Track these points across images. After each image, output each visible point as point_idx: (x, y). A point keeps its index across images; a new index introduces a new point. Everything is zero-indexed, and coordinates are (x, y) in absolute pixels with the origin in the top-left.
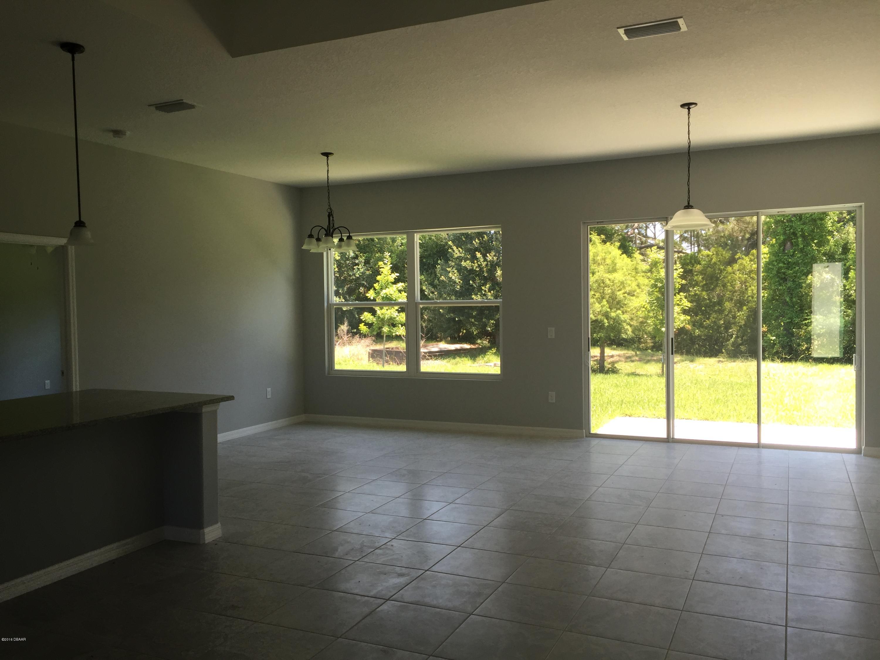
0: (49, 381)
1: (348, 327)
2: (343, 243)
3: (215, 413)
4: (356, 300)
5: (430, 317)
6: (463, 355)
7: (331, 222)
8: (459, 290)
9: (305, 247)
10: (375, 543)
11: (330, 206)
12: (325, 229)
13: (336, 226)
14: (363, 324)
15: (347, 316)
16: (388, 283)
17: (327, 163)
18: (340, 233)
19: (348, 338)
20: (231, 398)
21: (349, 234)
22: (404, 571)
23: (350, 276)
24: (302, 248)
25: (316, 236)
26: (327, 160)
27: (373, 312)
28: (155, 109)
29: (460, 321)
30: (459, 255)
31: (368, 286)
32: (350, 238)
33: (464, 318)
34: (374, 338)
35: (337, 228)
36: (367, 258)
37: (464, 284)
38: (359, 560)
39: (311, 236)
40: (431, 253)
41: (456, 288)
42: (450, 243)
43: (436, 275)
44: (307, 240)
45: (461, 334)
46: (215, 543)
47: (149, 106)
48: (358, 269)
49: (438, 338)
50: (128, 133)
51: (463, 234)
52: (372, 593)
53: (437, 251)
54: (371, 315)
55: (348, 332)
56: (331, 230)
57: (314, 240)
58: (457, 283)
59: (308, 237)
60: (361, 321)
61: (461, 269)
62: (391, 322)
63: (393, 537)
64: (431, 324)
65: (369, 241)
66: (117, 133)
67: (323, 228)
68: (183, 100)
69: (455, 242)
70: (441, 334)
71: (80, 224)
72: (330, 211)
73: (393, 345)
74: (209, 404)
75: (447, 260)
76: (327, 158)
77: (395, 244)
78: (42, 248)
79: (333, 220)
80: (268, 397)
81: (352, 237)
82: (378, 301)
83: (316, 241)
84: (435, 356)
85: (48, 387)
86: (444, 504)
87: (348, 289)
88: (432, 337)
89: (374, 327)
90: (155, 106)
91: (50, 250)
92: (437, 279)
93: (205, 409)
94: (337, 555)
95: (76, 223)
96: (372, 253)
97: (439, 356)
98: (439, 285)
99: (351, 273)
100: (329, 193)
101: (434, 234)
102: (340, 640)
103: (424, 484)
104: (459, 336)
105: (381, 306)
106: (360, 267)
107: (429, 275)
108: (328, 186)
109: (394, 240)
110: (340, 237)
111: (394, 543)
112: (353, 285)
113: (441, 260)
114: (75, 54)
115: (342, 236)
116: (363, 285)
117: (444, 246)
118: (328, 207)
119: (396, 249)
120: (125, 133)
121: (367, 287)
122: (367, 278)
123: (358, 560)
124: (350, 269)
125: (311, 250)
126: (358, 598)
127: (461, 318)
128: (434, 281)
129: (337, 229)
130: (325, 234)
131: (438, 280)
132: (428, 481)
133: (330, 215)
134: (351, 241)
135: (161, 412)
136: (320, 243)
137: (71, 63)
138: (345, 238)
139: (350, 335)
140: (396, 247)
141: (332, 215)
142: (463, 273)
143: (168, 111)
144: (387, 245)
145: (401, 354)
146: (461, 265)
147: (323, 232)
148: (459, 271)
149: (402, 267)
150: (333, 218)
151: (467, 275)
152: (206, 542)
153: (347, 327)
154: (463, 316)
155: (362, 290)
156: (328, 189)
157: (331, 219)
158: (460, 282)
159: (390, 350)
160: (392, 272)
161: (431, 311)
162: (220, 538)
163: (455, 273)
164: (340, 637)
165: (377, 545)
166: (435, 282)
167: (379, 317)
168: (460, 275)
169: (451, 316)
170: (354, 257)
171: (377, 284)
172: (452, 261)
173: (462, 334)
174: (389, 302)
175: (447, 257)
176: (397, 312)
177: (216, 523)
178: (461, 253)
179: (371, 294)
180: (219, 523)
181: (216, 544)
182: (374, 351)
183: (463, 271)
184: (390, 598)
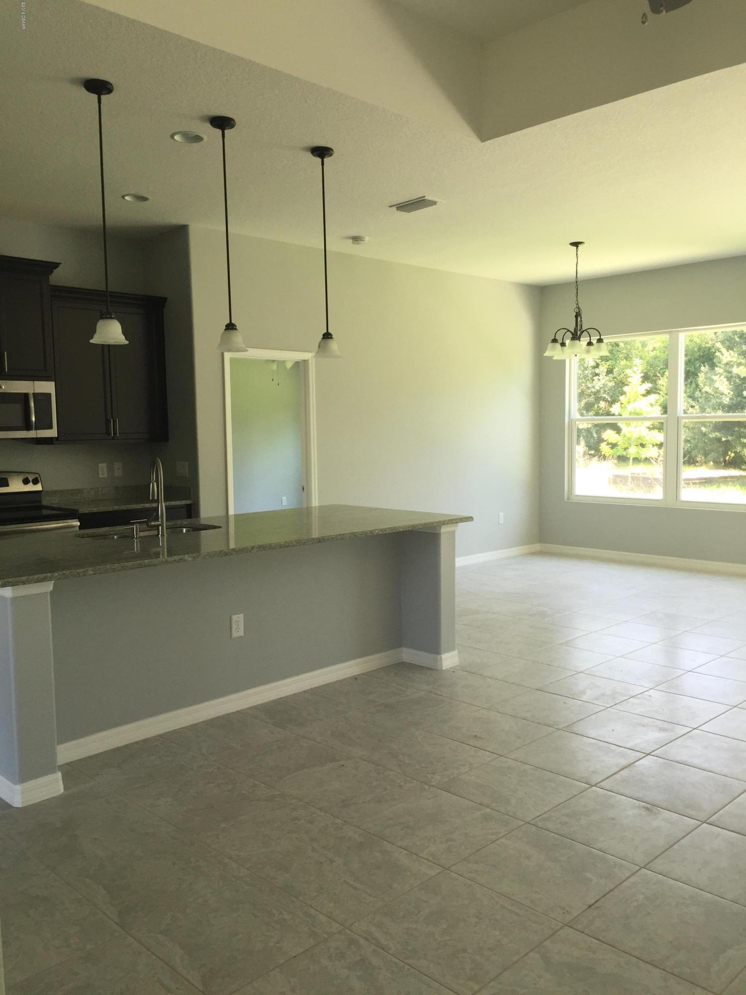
0: (285, 498)
1: (585, 448)
2: (592, 348)
3: (453, 534)
4: (594, 415)
5: (688, 436)
6: (730, 484)
7: (579, 323)
8: (728, 403)
9: (547, 354)
10: (630, 690)
11: (578, 304)
12: (571, 332)
13: (584, 328)
14: (605, 443)
15: (583, 435)
16: (637, 396)
17: (577, 254)
18: (589, 336)
19: (584, 460)
20: (470, 519)
21: (600, 336)
22: (666, 725)
23: (589, 388)
24: (544, 355)
25: (560, 341)
26: (577, 251)
27: (618, 430)
28: (396, 208)
29: (727, 441)
30: (729, 359)
31: (610, 400)
32: (600, 341)
33: (734, 437)
34: (616, 461)
35: (586, 330)
36: (610, 367)
37: (736, 396)
38: (612, 706)
39: (555, 341)
40: (692, 358)
41: (724, 401)
42: (719, 345)
43: (697, 386)
44: (550, 345)
45: (727, 458)
46: (453, 670)
47: (390, 207)
48: (599, 380)
49: (697, 462)
50: (367, 239)
51: (735, 333)
52: (628, 745)
53: (700, 356)
54: (616, 433)
55: (585, 454)
56: (579, 333)
57: (558, 345)
58: (726, 395)
59: (552, 342)
60: (603, 441)
61: (732, 377)
62: (640, 441)
63: (651, 687)
64: (689, 445)
65: (613, 346)
66: (356, 239)
67: (569, 331)
68: (425, 197)
69: (725, 343)
70: (701, 458)
71: (327, 336)
72: (578, 311)
73: (640, 469)
74: (448, 524)
75: (713, 366)
76: (577, 248)
77: (646, 349)
78: (281, 363)
79: (581, 321)
80: (500, 522)
81: (603, 340)
82: (624, 416)
83: (560, 345)
84: (694, 484)
85: (284, 503)
86: (716, 657)
87: (586, 404)
88: (691, 461)
89: (618, 448)
90: (396, 206)
91: (289, 365)
92: (698, 389)
93: (444, 530)
94: (584, 698)
95: (324, 335)
96: (616, 360)
97: (700, 483)
98: (701, 398)
99: (590, 385)
100: (577, 289)
101: (695, 333)
102: (594, 788)
103: (687, 631)
104: (725, 461)
105: (628, 422)
106: (601, 377)
107: (688, 386)
108: (576, 282)
109: (644, 345)
110: (589, 341)
111: (652, 692)
112: (592, 399)
113: (705, 366)
114: (325, 158)
115: (590, 339)
116: (605, 400)
117: (710, 348)
118: (575, 306)
119: (647, 354)
120: (364, 238)
121: (609, 402)
122: (609, 390)
123: (610, 707)
124: (588, 380)
125: (553, 357)
126: (613, 747)
127: (730, 438)
128: (694, 393)
129: (585, 332)
130: (572, 338)
131: (700, 391)
132: (691, 628)
133: (578, 315)
134: (602, 344)
135: (402, 530)
136: (565, 348)
137: (321, 167)
138: (594, 341)
139: (586, 458)
140: (647, 352)
141: (580, 315)
142: (735, 381)
143: (409, 211)
144: (635, 349)
145: (650, 480)
146: (730, 372)
147: (569, 335)
148: (729, 379)
149: (654, 376)
150: (581, 318)
151: (740, 385)
152: (443, 669)
153: (583, 447)
154: (732, 435)
155: (602, 404)
156: (577, 285)
157: (579, 319)
158: (729, 393)
159: (636, 475)
160: (643, 382)
161: (689, 429)
162: (457, 666)
163: (723, 383)
164: (595, 786)
165: (632, 693)
166: (696, 394)
167: (625, 436)
168: (730, 384)
169: (716, 436)
170: (594, 366)
171: (624, 396)
172: (720, 367)
173: (729, 458)
174: (637, 417)
175: (714, 362)
176: (648, 430)
177: (453, 649)
178: (732, 357)
179: (615, 409)
180: (456, 650)
181: (453, 672)
182: (617, 476)
183: (734, 379)
184: (651, 753)
